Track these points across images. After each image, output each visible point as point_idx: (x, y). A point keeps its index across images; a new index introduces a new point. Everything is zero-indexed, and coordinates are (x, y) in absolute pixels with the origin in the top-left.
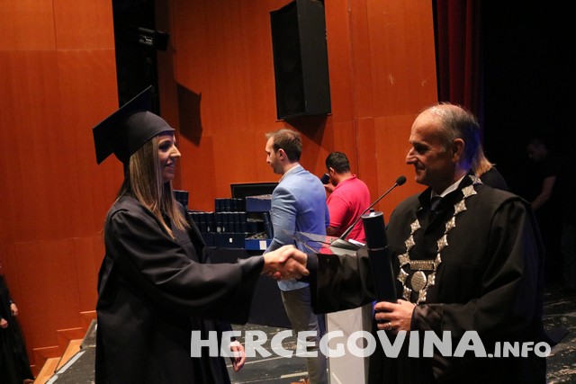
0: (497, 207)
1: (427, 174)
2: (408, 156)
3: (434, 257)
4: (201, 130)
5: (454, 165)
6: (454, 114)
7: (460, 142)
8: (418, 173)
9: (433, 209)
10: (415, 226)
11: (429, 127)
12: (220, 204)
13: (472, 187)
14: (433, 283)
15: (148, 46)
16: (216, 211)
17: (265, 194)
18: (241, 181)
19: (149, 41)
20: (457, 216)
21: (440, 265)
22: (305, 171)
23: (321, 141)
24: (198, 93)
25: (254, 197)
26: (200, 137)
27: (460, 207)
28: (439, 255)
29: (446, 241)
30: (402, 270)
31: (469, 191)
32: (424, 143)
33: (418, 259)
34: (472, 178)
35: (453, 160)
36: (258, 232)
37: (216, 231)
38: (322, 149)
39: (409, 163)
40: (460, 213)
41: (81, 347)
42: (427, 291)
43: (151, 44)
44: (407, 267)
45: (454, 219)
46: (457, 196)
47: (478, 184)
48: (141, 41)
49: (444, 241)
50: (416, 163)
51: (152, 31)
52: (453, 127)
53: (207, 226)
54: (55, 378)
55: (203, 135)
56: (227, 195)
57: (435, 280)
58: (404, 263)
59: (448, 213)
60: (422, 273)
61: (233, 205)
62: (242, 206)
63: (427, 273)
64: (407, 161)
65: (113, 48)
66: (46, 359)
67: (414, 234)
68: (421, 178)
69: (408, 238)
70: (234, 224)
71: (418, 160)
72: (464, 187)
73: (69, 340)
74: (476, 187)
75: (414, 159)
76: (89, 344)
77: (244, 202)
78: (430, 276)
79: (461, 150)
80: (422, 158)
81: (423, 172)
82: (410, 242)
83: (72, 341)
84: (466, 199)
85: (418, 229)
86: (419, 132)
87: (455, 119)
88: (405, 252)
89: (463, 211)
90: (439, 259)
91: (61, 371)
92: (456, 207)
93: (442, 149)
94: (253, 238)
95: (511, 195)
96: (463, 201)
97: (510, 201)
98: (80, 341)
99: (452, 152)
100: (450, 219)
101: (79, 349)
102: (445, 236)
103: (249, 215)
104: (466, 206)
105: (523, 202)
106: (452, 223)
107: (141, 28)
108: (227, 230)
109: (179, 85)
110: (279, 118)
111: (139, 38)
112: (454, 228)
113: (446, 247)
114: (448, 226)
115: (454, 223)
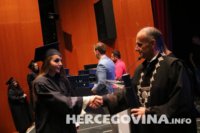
0: (170, 64)
1: (143, 54)
2: (136, 48)
3: (149, 85)
4: (72, 47)
5: (153, 50)
6: (150, 30)
7: (154, 41)
8: (140, 54)
9: (148, 67)
10: (142, 74)
11: (142, 36)
12: (80, 72)
13: (162, 57)
14: (149, 95)
15: (52, 19)
16: (79, 75)
19: (52, 17)
20: (157, 69)
21: (151, 88)
22: (107, 58)
23: (114, 48)
24: (71, 34)
25: (92, 69)
27: (158, 65)
28: (151, 84)
29: (153, 79)
30: (139, 91)
31: (161, 59)
32: (140, 43)
33: (144, 87)
34: (162, 54)
35: (152, 48)
36: (94, 81)
37: (79, 81)
39: (137, 51)
40: (158, 68)
42: (148, 98)
44: (140, 90)
45: (155, 70)
46: (156, 61)
47: (164, 56)
48: (50, 17)
49: (152, 79)
50: (139, 51)
51: (53, 14)
52: (150, 35)
53: (76, 80)
55: (73, 49)
56: (83, 69)
57: (150, 94)
58: (139, 89)
60: (146, 92)
61: (85, 72)
62: (88, 72)
63: (147, 91)
64: (135, 50)
65: (40, 21)
67: (142, 77)
68: (141, 56)
69: (140, 79)
70: (85, 79)
71: (139, 49)
72: (159, 58)
74: (163, 57)
75: (138, 49)
77: (88, 71)
78: (148, 93)
79: (155, 44)
80: (141, 49)
81: (142, 54)
82: (141, 80)
84: (160, 62)
85: (143, 75)
86: (138, 39)
87: (151, 32)
88: (139, 84)
89: (159, 67)
90: (151, 86)
92: (156, 65)
93: (148, 44)
94: (92, 83)
95: (176, 59)
96: (158, 63)
97: (176, 61)
99: (151, 45)
100: (154, 70)
102: (153, 77)
103: (90, 75)
104: (160, 65)
105: (181, 61)
106: (155, 72)
107: (49, 13)
108: (83, 81)
109: (64, 32)
110: (99, 41)
111: (49, 16)
112: (156, 74)
113: (153, 81)
114: (154, 73)
115: (156, 72)
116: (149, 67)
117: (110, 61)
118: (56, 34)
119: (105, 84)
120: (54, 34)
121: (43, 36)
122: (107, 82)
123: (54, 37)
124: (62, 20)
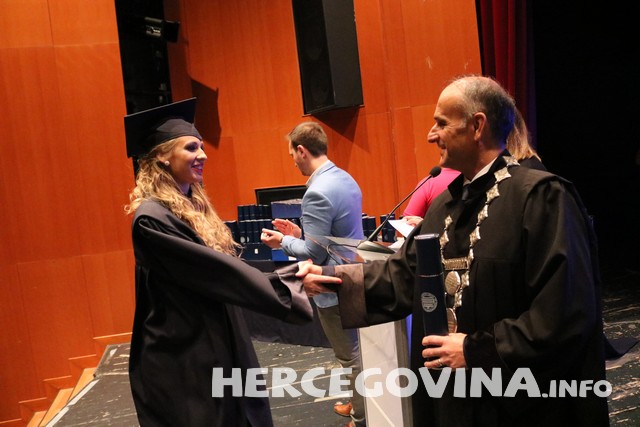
2: (430, 134)
3: (466, 254)
4: (219, 130)
7: (481, 117)
9: (464, 198)
10: (448, 221)
12: (244, 212)
13: (505, 169)
14: (468, 283)
15: (156, 37)
16: (239, 219)
17: (293, 198)
18: (266, 184)
19: (157, 33)
20: (489, 204)
21: (473, 262)
22: (336, 168)
23: (353, 137)
24: (215, 88)
25: (285, 202)
26: (219, 138)
27: (493, 193)
28: (471, 251)
29: (478, 234)
31: (502, 175)
33: (452, 258)
34: (507, 159)
38: (354, 145)
39: (431, 141)
41: (95, 376)
42: (462, 294)
43: (159, 35)
45: (486, 207)
46: (489, 180)
47: (514, 166)
48: (148, 32)
49: (476, 235)
50: (438, 141)
51: (160, 21)
54: (66, 410)
55: (222, 135)
56: (253, 202)
57: (469, 280)
59: (480, 201)
60: (456, 273)
61: (258, 212)
62: (267, 213)
63: (461, 272)
64: (429, 139)
65: (117, 42)
66: (57, 391)
67: (448, 230)
71: (439, 137)
72: (497, 170)
73: (82, 369)
74: (511, 169)
75: (435, 136)
76: (103, 371)
77: (270, 208)
78: (463, 276)
82: (444, 239)
83: (86, 370)
84: (499, 183)
89: (496, 198)
90: (472, 255)
91: (73, 403)
92: (488, 193)
93: (462, 124)
95: (548, 174)
96: (496, 187)
98: (93, 370)
99: (473, 128)
100: (481, 208)
101: (93, 378)
102: (477, 228)
104: (499, 192)
105: (561, 182)
106: (484, 212)
107: (147, 18)
108: (252, 240)
109: (193, 81)
110: (305, 113)
111: (146, 29)
112: (486, 218)
113: (478, 241)
114: (480, 217)
115: (486, 212)
116: (468, 198)
117: (346, 179)
118: (169, 88)
119: (328, 250)
120: (163, 87)
121: (128, 93)
122: (332, 244)
123: (161, 98)
124: (187, 43)
